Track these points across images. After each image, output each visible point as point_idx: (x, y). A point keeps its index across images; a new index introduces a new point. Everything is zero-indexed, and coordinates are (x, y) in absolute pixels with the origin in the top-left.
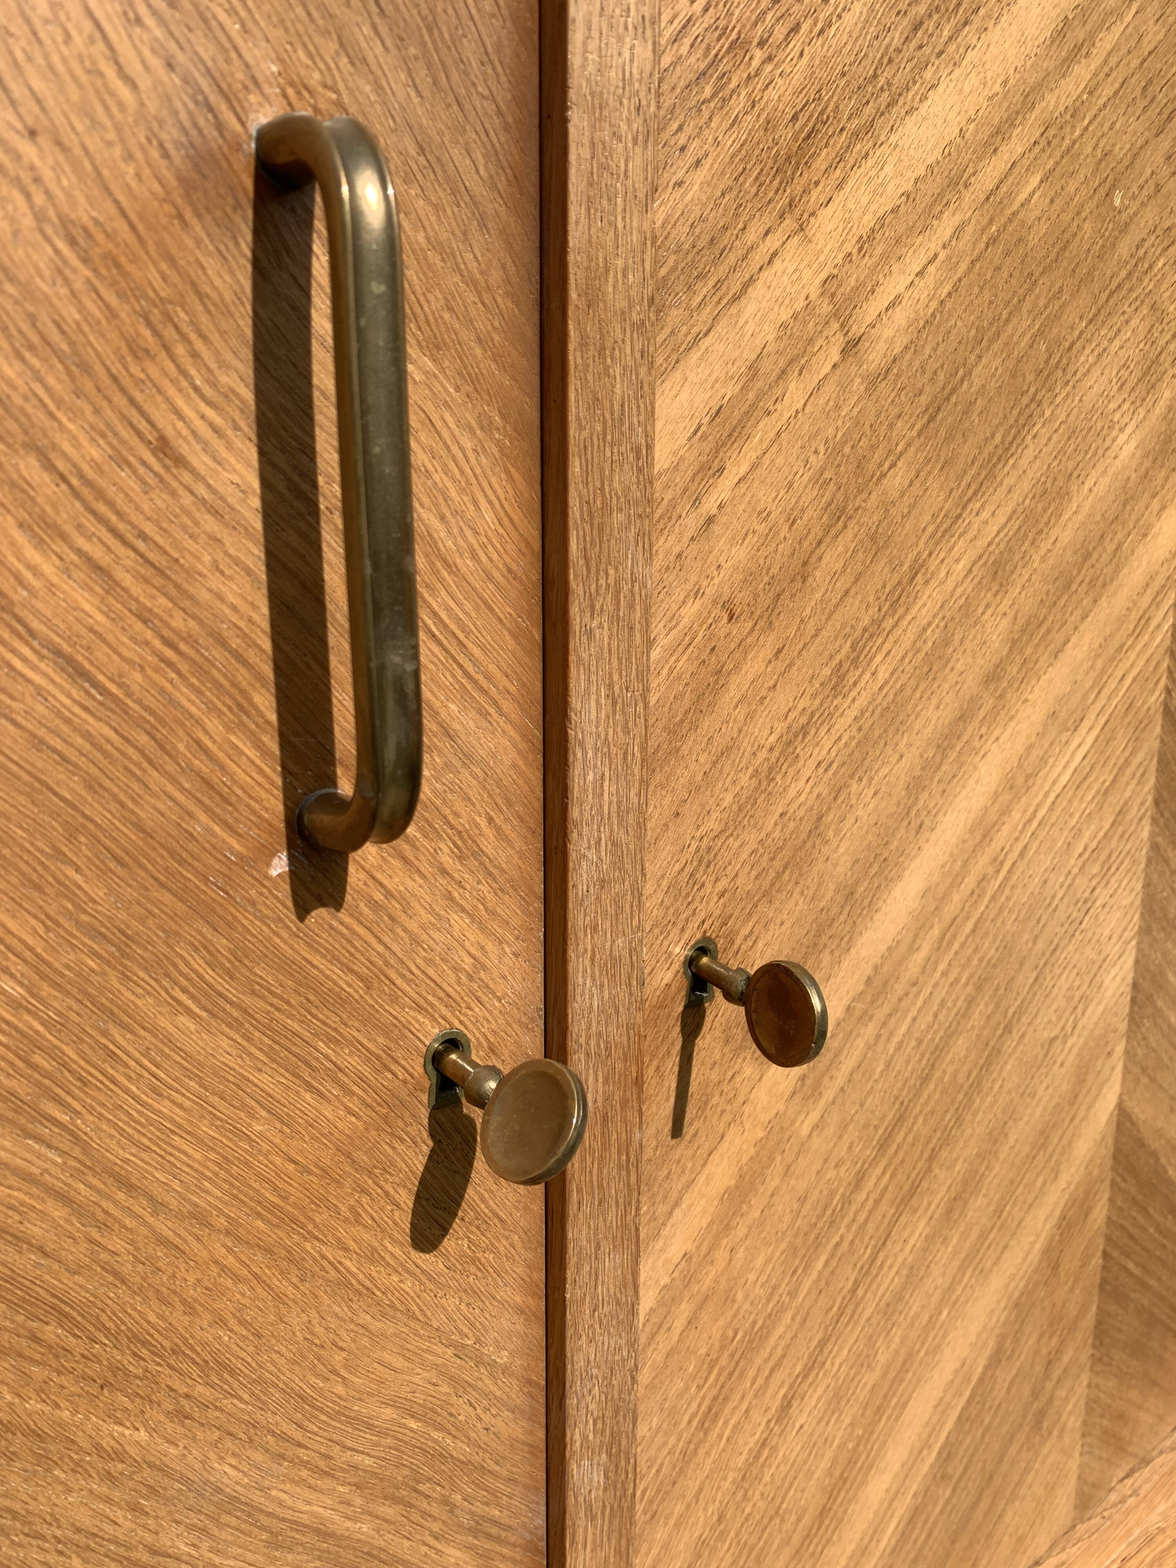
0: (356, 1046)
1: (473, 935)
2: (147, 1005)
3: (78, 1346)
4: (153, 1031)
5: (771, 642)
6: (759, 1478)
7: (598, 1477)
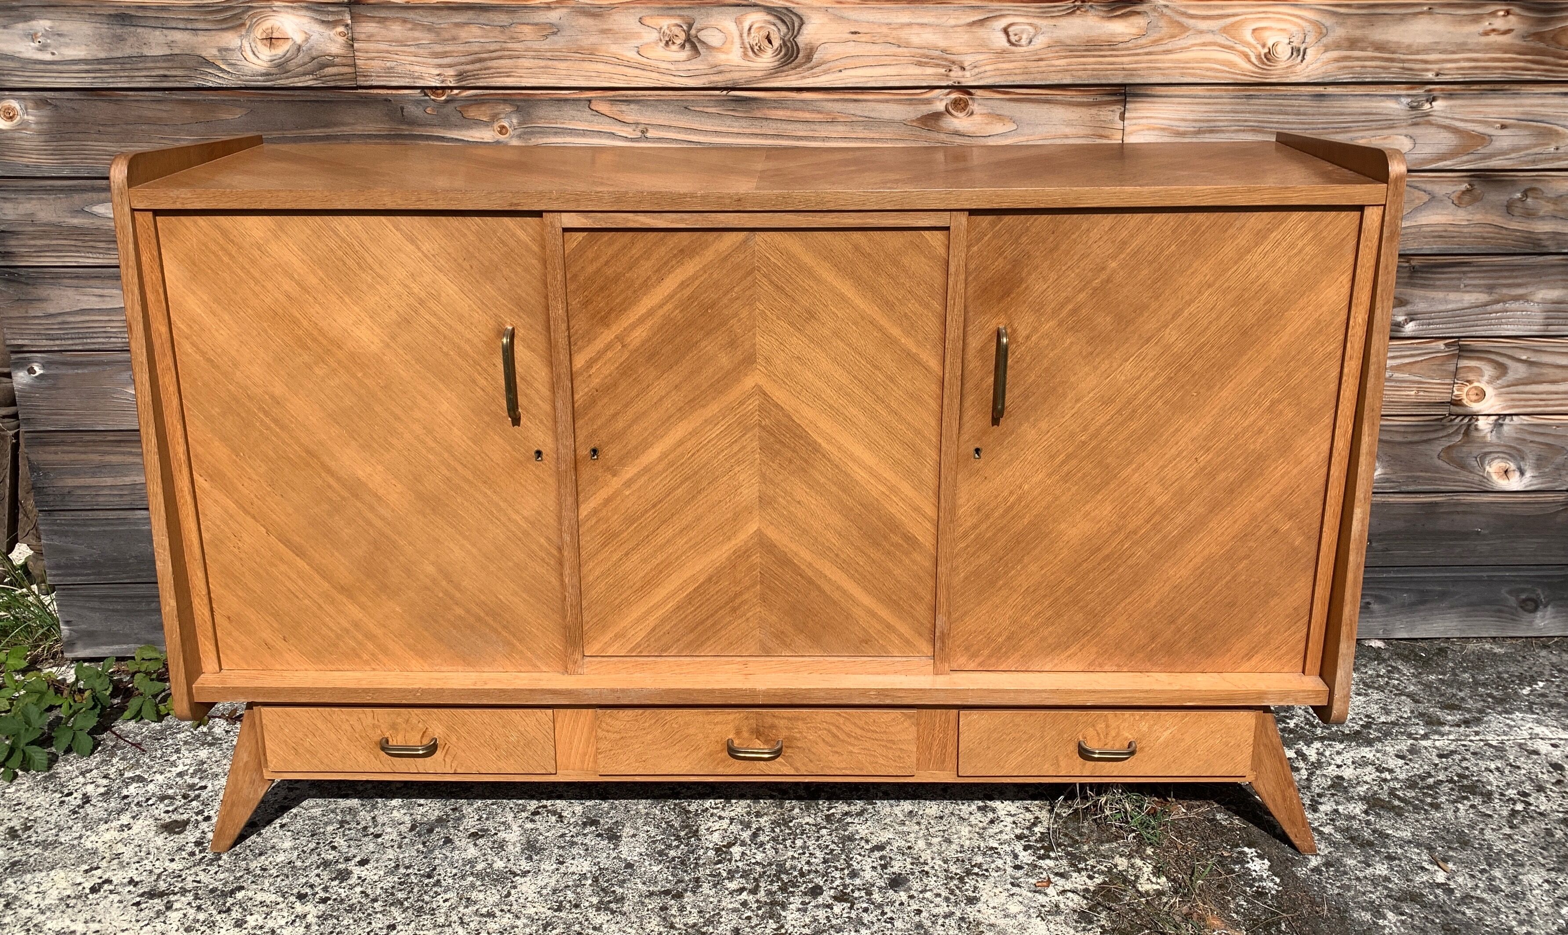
0: (522, 447)
1: (542, 434)
2: (491, 433)
3: (481, 476)
4: (492, 436)
5: (608, 396)
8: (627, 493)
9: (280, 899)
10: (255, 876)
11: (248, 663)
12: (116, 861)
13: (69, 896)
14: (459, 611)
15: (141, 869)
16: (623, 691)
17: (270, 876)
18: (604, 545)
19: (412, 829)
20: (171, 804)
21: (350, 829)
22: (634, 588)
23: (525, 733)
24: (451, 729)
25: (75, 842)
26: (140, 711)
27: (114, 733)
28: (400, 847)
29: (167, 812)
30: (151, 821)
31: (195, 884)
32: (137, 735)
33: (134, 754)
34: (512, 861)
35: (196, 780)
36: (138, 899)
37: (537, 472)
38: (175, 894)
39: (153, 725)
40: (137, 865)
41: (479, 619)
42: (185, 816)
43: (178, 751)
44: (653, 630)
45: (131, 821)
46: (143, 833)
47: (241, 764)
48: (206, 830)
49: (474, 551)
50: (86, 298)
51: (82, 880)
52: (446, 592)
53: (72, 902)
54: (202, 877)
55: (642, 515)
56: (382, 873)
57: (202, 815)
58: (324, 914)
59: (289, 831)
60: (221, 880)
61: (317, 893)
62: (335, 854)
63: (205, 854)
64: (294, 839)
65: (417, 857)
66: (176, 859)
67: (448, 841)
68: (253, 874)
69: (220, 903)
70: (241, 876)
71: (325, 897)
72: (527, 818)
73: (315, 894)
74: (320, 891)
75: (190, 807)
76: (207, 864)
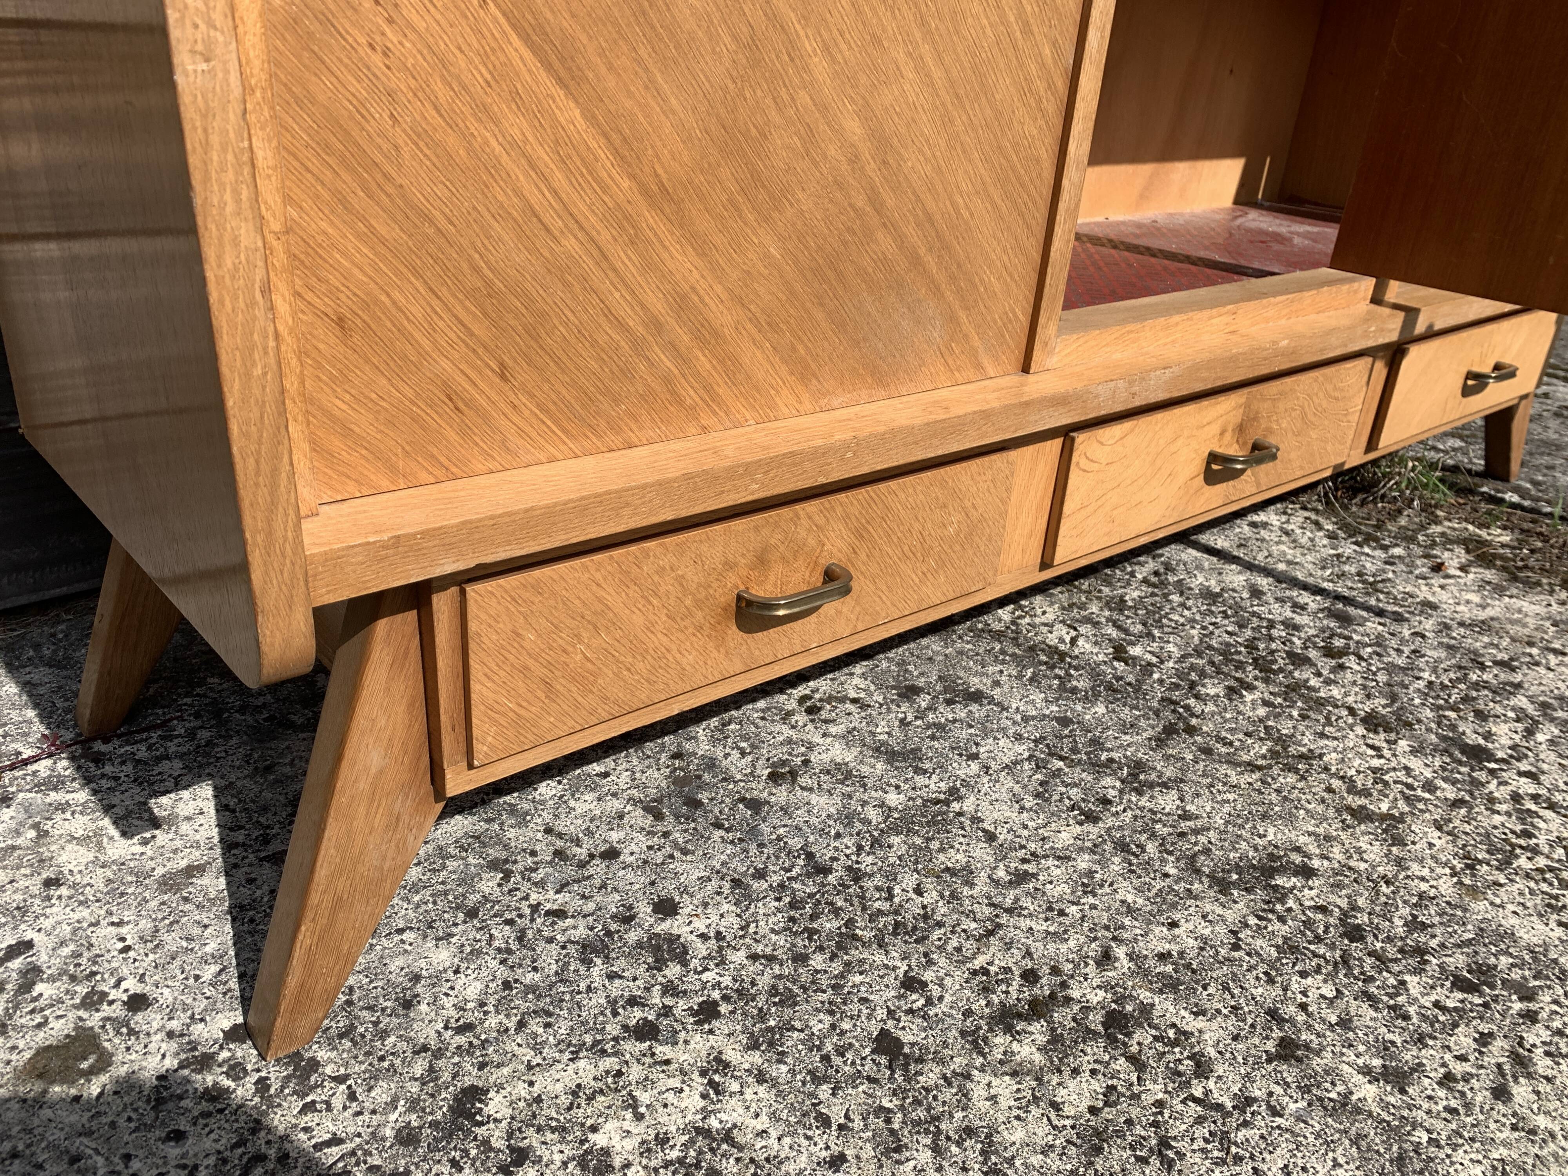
10: (464, 1051)
14: (885, 243)
17: (503, 1032)
19: (655, 814)
21: (533, 870)
23: (971, 511)
24: (861, 533)
34: (904, 786)
41: (916, 262)
42: (61, 1027)
48: (173, 1025)
49: (936, 74)
54: (326, 1126)
56: (729, 907)
57: (111, 1003)
58: (752, 1034)
59: (400, 931)
60: (393, 1104)
61: (671, 1008)
62: (582, 923)
63: (256, 1076)
64: (438, 939)
65: (745, 851)
66: (183, 1125)
67: (755, 805)
68: (452, 1048)
69: (473, 1152)
70: (431, 1069)
71: (700, 1005)
72: (812, 721)
73: (667, 1011)
74: (669, 1001)
75: (42, 1002)
76: (295, 1092)
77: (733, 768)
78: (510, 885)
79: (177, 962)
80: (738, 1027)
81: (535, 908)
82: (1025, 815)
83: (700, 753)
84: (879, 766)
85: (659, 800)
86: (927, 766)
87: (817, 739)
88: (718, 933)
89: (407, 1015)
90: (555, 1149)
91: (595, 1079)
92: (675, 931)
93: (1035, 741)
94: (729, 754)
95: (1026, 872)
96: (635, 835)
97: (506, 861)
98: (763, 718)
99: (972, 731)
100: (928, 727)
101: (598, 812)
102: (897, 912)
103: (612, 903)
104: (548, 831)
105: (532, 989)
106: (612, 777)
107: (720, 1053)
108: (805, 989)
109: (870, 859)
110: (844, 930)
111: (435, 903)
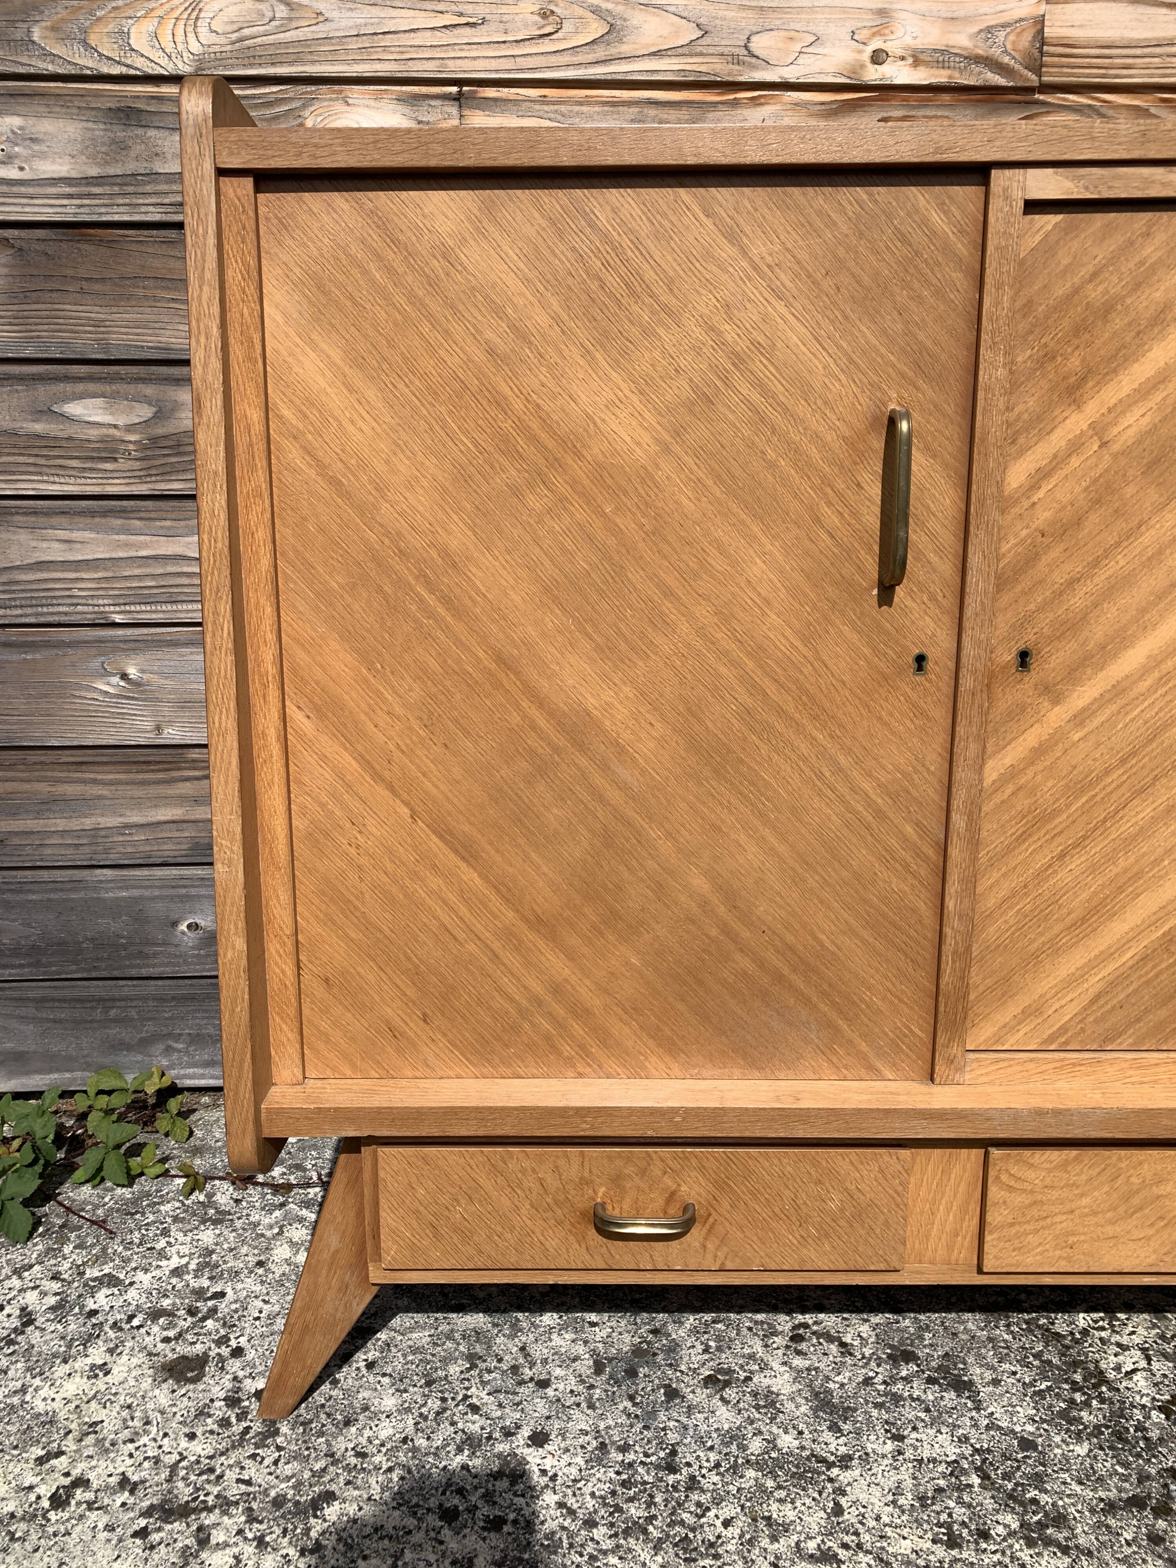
0: (892, 648)
1: (932, 625)
2: (837, 621)
3: (810, 705)
4: (838, 628)
5: (1062, 546)
6: (1047, 879)
7: (963, 824)
8: (1076, 737)
9: (411, 1522)
10: (348, 1468)
11: (354, 1066)
12: (90, 1439)
13: (12, 1516)
14: (745, 963)
15: (139, 1456)
16: (1057, 1112)
17: (378, 1468)
18: (1022, 838)
19: (599, 1368)
20: (171, 1325)
21: (489, 1371)
22: (1068, 921)
23: (857, 1195)
24: (721, 1185)
25: (16, 1400)
26: (100, 1169)
27: (61, 1204)
28: (591, 1406)
29: (166, 1340)
30: (140, 1358)
31: (243, 1487)
32: (96, 1207)
33: (97, 1237)
34: (807, 1435)
35: (206, 1283)
36: (143, 1522)
37: (914, 696)
38: (210, 1510)
39: (119, 1191)
40: (131, 1447)
41: (779, 978)
42: (199, 1348)
43: (165, 1233)
44: (1098, 997)
45: (108, 1358)
46: (132, 1382)
47: (326, 1256)
48: (241, 1374)
49: (782, 849)
50: (45, 545)
51: (36, 1480)
52: (726, 930)
53: (20, 1528)
54: (252, 1471)
55: (1099, 779)
56: (580, 1460)
57: (228, 1346)
58: (506, 1556)
59: (384, 1375)
60: (288, 1478)
61: (477, 1508)
62: (482, 1422)
63: (248, 1423)
64: (397, 1390)
65: (631, 1426)
66: (199, 1433)
67: (672, 1394)
68: (344, 1464)
69: (299, 1531)
70: (324, 1470)
71: (495, 1517)
72: (787, 1347)
73: (472, 1510)
74: (480, 1504)
75: (204, 1331)
76: (255, 1444)
77: (686, 1359)
78: (467, 1376)
79: (271, 1338)
80: (502, 1546)
81: (466, 1397)
82: (890, 1509)
83: (674, 1336)
84: (804, 1409)
85: (609, 1360)
86: (846, 1427)
87: (775, 1365)
88: (556, 1475)
89: (341, 1430)
90: (336, 1556)
91: (394, 1528)
92: (529, 1459)
93: (977, 1450)
94: (694, 1347)
95: (836, 1555)
96: (571, 1377)
97: (480, 1357)
98: (750, 1329)
99: (922, 1415)
100: (886, 1394)
101: (563, 1350)
102: (693, 1530)
103: (512, 1416)
104: (523, 1349)
105: (415, 1450)
106: (597, 1329)
107: (476, 1556)
108: (571, 1546)
109: (716, 1479)
110: (641, 1521)
111: (417, 1366)
